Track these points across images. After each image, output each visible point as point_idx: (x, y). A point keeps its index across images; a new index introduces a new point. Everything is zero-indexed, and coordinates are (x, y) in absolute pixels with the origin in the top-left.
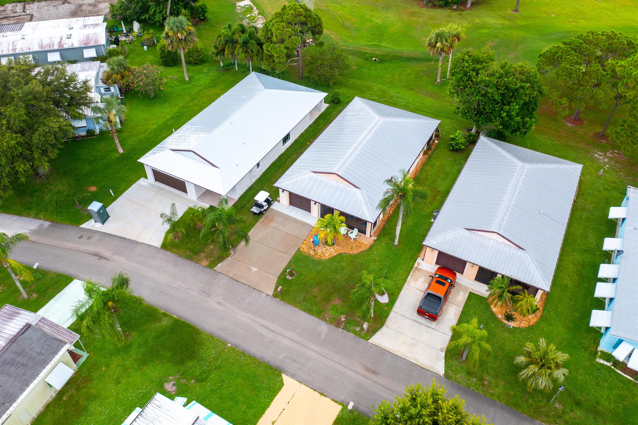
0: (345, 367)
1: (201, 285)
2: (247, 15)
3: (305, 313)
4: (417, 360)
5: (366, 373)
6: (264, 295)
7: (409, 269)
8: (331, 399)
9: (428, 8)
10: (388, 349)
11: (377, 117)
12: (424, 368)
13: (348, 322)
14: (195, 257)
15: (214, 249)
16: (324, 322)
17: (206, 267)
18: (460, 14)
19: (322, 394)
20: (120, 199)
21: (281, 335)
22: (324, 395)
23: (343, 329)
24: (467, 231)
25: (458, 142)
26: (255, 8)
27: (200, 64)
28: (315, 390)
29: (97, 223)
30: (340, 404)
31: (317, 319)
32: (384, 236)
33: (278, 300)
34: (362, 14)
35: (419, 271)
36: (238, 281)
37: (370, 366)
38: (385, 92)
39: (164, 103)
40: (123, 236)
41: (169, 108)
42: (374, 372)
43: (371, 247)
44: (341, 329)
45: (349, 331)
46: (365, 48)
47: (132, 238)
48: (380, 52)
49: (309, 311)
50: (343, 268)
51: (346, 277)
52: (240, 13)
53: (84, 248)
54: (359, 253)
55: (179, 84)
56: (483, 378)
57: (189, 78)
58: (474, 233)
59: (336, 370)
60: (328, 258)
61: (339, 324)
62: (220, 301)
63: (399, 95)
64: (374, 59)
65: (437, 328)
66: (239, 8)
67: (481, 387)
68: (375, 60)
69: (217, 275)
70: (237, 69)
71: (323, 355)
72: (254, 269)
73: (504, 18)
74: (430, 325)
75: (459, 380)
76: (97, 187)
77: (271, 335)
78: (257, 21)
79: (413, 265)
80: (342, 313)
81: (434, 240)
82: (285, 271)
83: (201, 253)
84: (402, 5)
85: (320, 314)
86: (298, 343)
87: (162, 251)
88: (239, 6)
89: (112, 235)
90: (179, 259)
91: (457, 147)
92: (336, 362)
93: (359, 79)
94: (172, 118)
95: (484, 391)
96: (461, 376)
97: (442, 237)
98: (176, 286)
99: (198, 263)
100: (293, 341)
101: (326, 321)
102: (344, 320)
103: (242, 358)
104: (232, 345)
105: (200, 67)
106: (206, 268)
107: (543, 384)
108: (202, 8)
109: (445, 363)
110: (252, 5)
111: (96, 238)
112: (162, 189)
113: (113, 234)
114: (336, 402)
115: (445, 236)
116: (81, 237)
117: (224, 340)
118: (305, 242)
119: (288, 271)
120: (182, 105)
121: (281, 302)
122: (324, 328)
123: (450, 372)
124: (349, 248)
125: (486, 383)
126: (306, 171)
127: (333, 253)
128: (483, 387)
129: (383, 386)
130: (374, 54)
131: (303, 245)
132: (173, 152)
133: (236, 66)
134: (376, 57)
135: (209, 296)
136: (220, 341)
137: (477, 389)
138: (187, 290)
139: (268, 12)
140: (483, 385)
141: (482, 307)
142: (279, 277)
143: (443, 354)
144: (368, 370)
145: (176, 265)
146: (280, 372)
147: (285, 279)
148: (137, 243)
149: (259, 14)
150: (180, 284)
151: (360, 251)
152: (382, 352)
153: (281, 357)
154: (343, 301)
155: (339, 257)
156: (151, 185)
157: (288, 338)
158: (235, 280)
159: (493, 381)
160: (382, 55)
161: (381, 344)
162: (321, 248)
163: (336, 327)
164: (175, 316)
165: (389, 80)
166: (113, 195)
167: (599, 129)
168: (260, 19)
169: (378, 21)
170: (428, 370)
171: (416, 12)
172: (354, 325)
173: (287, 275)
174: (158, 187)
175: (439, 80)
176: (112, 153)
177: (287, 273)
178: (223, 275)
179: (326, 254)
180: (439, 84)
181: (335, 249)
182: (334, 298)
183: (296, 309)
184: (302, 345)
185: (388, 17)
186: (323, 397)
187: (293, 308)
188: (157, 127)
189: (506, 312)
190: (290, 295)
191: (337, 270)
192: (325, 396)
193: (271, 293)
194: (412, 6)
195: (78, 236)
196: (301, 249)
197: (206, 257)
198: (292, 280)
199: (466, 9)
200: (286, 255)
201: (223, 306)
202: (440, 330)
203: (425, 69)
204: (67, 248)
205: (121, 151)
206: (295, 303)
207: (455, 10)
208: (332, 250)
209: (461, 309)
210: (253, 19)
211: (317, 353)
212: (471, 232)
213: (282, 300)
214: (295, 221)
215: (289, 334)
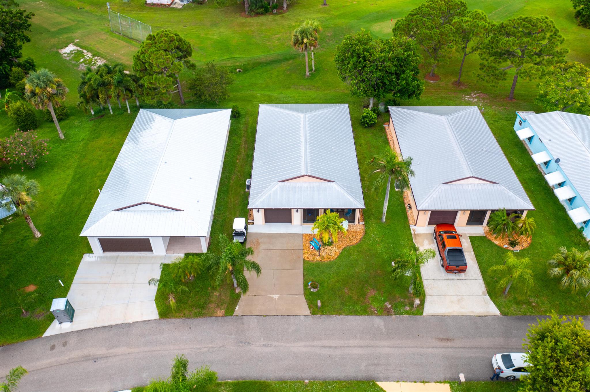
0: (423, 347)
1: (233, 336)
2: (80, 60)
3: (352, 317)
4: (472, 312)
5: (443, 344)
6: (302, 317)
7: (409, 238)
8: (435, 382)
9: (252, 17)
10: (444, 314)
11: (302, 115)
12: (482, 316)
13: (395, 306)
14: (206, 311)
15: (220, 294)
16: (375, 317)
17: (224, 316)
18: (283, 17)
19: (424, 382)
20: (73, 287)
21: (347, 347)
22: (426, 382)
23: (395, 315)
24: (446, 185)
25: (371, 118)
26: (85, 51)
27: (65, 119)
28: (415, 382)
29: (63, 324)
30: (445, 382)
31: (366, 317)
32: (368, 218)
33: (319, 316)
34: (196, 35)
35: (418, 236)
36: (268, 316)
37: (441, 336)
38: (269, 96)
39: (53, 169)
40: (107, 324)
41: (62, 173)
42: (448, 340)
43: (366, 232)
44: (393, 316)
45: (401, 314)
46: (224, 62)
47: (119, 322)
48: (240, 63)
49: (355, 313)
50: (357, 261)
51: (364, 267)
52: (70, 60)
53: (67, 358)
54: (360, 241)
55: (56, 145)
56: (530, 302)
57: (64, 136)
58: (452, 184)
59: (417, 354)
60: (336, 257)
61: (388, 312)
62: (264, 343)
63: (283, 95)
64: (238, 70)
65: (467, 278)
66: (65, 55)
67: (533, 309)
68: (240, 71)
69: (242, 319)
70: (112, 113)
71: (397, 347)
72: (276, 297)
73: (319, 11)
74: (461, 278)
75: (515, 312)
76: (36, 285)
77: (338, 352)
78: (96, 63)
79: (411, 233)
80: (385, 301)
81: (425, 202)
82: (306, 285)
83: (209, 305)
84: (227, 19)
85: (365, 311)
86: (367, 347)
87: (164, 321)
88: (65, 53)
89: (92, 329)
90: (190, 321)
91: (372, 122)
92: (411, 347)
93: (237, 91)
94: (74, 181)
95: (538, 312)
96: (513, 308)
97: (429, 198)
98: (206, 349)
99: (213, 317)
100: (361, 347)
101: (376, 315)
102: (390, 306)
103: (329, 387)
104: (310, 380)
105: (68, 122)
106: (225, 318)
107: (587, 282)
108: (30, 63)
109: (495, 303)
110: (79, 49)
111: (73, 341)
112: (118, 257)
113: (92, 327)
114: (440, 382)
115: (431, 196)
116: (53, 348)
117: (298, 379)
118: (305, 251)
119: (309, 284)
120: (75, 165)
121: (323, 316)
122: (378, 322)
123: (503, 309)
124: (348, 240)
125: (534, 304)
126: (274, 183)
127: (337, 250)
128: (535, 309)
129: (464, 348)
130: (236, 66)
131: (305, 255)
132: (119, 212)
133: (111, 110)
134: (240, 68)
135: (250, 344)
136: (295, 383)
137: (532, 313)
138: (222, 349)
139: (104, 52)
140: (533, 307)
141: (486, 244)
142: (305, 294)
143: (487, 297)
144: (442, 340)
145: (190, 328)
146: (373, 382)
147: (312, 294)
148: (129, 325)
149: (94, 56)
150: (210, 345)
151: (359, 240)
152: (442, 319)
153: (362, 367)
154: (377, 290)
155: (345, 252)
156: (101, 257)
157: (355, 346)
158: (263, 316)
159: (537, 300)
160: (244, 65)
161: (435, 312)
162: (324, 251)
163: (388, 315)
164: (229, 381)
165: (264, 85)
166: (63, 285)
167: (454, 79)
168: (99, 61)
169: (215, 37)
170: (487, 316)
171: (244, 23)
172: (402, 306)
173: (311, 289)
174: (111, 257)
175: (308, 74)
176: (27, 241)
177: (309, 287)
178: (248, 317)
179: (332, 254)
180: (309, 77)
181: (336, 246)
182: (368, 291)
183: (341, 316)
184: (372, 346)
185: (222, 32)
186: (426, 384)
187: (338, 316)
188: (64, 196)
189: (510, 240)
190: (327, 306)
191: (352, 264)
192: (428, 382)
193: (308, 312)
194: (237, 18)
195: (48, 347)
196: (306, 259)
197: (218, 306)
198: (318, 291)
199: (285, 12)
200: (296, 271)
201: (271, 346)
202: (471, 278)
203: (288, 68)
204: (43, 367)
205: (38, 235)
206: (338, 312)
207: (276, 14)
208: (334, 248)
209: (473, 253)
210: (91, 62)
211: (390, 347)
212: (450, 185)
213: (322, 314)
214: (281, 235)
215: (352, 342)
